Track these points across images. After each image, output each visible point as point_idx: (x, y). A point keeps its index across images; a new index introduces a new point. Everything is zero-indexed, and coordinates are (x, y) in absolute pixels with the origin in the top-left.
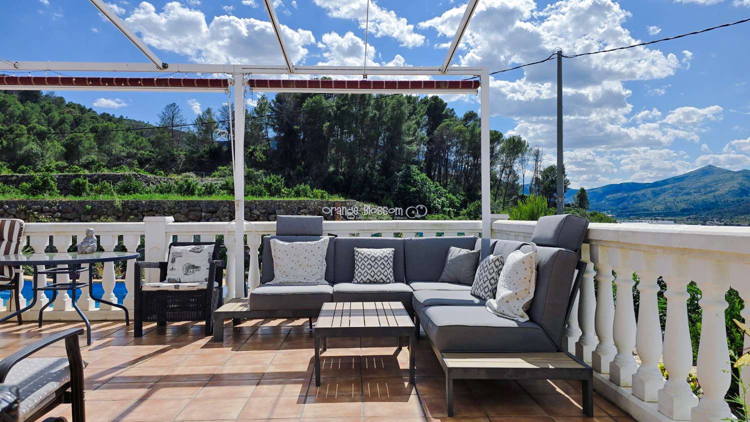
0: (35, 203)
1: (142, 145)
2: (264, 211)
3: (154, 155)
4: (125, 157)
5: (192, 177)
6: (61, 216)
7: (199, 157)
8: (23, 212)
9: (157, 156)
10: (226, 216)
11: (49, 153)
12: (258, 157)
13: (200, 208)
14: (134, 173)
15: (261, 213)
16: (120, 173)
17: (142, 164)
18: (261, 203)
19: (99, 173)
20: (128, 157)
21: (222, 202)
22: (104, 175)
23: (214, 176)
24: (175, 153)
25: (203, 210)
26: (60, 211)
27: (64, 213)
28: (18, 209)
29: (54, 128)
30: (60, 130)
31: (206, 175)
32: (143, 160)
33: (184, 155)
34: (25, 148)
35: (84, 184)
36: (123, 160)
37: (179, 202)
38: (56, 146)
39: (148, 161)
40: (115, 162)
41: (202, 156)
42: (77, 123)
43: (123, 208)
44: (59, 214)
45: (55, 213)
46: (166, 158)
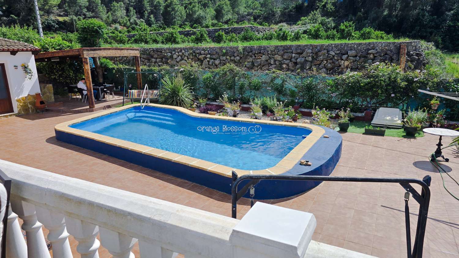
0: (197, 49)
1: (256, 7)
2: (338, 52)
3: (263, 13)
4: (246, 15)
5: (284, 26)
6: (210, 57)
7: (289, 12)
8: (191, 55)
9: (264, 13)
10: (309, 56)
11: (208, 15)
12: (329, 8)
13: (291, 51)
14: (251, 25)
15: (336, 54)
16: (243, 26)
17: (255, 19)
18: (336, 46)
19: (232, 26)
20: (248, 15)
21: (307, 46)
22: (235, 28)
23: (299, 25)
24: (275, 10)
25: (293, 52)
26: (209, 54)
27: (211, 55)
28: (189, 52)
31: (293, 24)
32: (256, 16)
33: (280, 11)
34: (197, 13)
35: (222, 35)
36: (245, 17)
37: (277, 46)
38: (211, 11)
39: (259, 16)
40: (241, 19)
41: (291, 11)
43: (243, 52)
44: (209, 56)
45: (207, 55)
46: (269, 14)
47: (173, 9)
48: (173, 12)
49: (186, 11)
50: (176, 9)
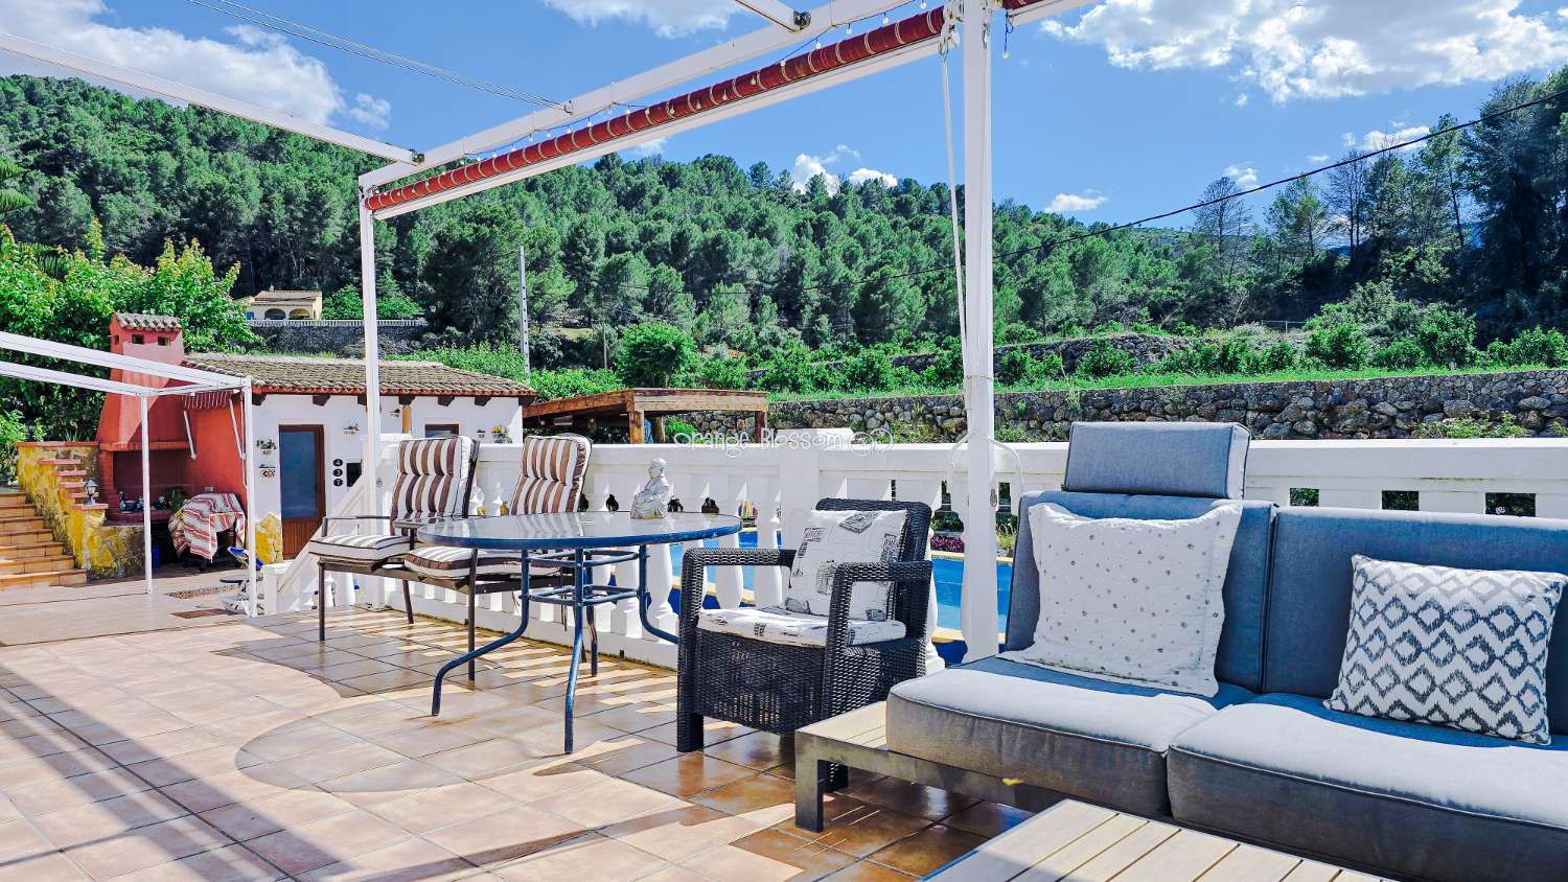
0: (940, 401)
1: (1160, 276)
2: (1406, 405)
3: (1183, 294)
4: (1123, 304)
7: (1278, 288)
8: (921, 418)
9: (1189, 296)
10: (1307, 418)
12: (1428, 273)
13: (1242, 402)
14: (1135, 334)
15: (1398, 410)
16: (1105, 336)
17: (1156, 315)
18: (1400, 386)
19: (1069, 339)
20: (1131, 303)
21: (1296, 385)
22: (1078, 342)
24: (1226, 284)
25: (1250, 405)
28: (915, 412)
29: (1011, 264)
30: (1019, 266)
31: (1290, 327)
32: (1160, 306)
33: (1246, 286)
36: (1118, 310)
38: (1008, 296)
39: (1169, 307)
40: (1102, 317)
41: (1286, 286)
42: (1047, 248)
46: (1207, 297)
47: (888, 296)
48: (887, 304)
49: (928, 300)
50: (897, 294)
